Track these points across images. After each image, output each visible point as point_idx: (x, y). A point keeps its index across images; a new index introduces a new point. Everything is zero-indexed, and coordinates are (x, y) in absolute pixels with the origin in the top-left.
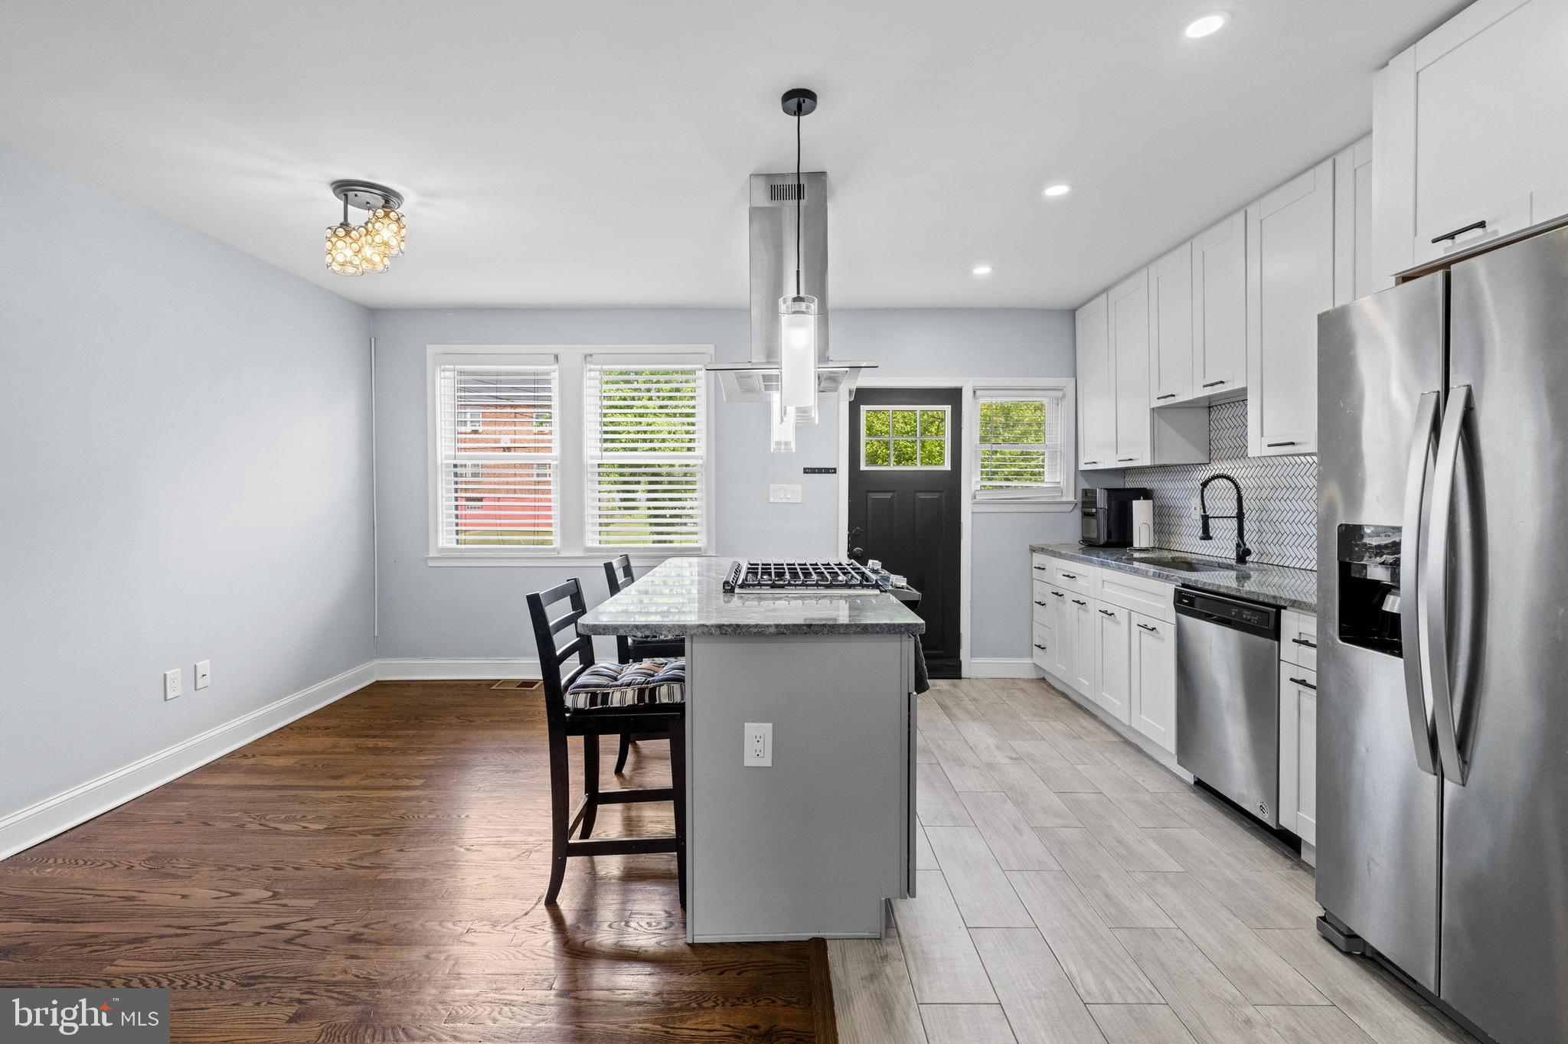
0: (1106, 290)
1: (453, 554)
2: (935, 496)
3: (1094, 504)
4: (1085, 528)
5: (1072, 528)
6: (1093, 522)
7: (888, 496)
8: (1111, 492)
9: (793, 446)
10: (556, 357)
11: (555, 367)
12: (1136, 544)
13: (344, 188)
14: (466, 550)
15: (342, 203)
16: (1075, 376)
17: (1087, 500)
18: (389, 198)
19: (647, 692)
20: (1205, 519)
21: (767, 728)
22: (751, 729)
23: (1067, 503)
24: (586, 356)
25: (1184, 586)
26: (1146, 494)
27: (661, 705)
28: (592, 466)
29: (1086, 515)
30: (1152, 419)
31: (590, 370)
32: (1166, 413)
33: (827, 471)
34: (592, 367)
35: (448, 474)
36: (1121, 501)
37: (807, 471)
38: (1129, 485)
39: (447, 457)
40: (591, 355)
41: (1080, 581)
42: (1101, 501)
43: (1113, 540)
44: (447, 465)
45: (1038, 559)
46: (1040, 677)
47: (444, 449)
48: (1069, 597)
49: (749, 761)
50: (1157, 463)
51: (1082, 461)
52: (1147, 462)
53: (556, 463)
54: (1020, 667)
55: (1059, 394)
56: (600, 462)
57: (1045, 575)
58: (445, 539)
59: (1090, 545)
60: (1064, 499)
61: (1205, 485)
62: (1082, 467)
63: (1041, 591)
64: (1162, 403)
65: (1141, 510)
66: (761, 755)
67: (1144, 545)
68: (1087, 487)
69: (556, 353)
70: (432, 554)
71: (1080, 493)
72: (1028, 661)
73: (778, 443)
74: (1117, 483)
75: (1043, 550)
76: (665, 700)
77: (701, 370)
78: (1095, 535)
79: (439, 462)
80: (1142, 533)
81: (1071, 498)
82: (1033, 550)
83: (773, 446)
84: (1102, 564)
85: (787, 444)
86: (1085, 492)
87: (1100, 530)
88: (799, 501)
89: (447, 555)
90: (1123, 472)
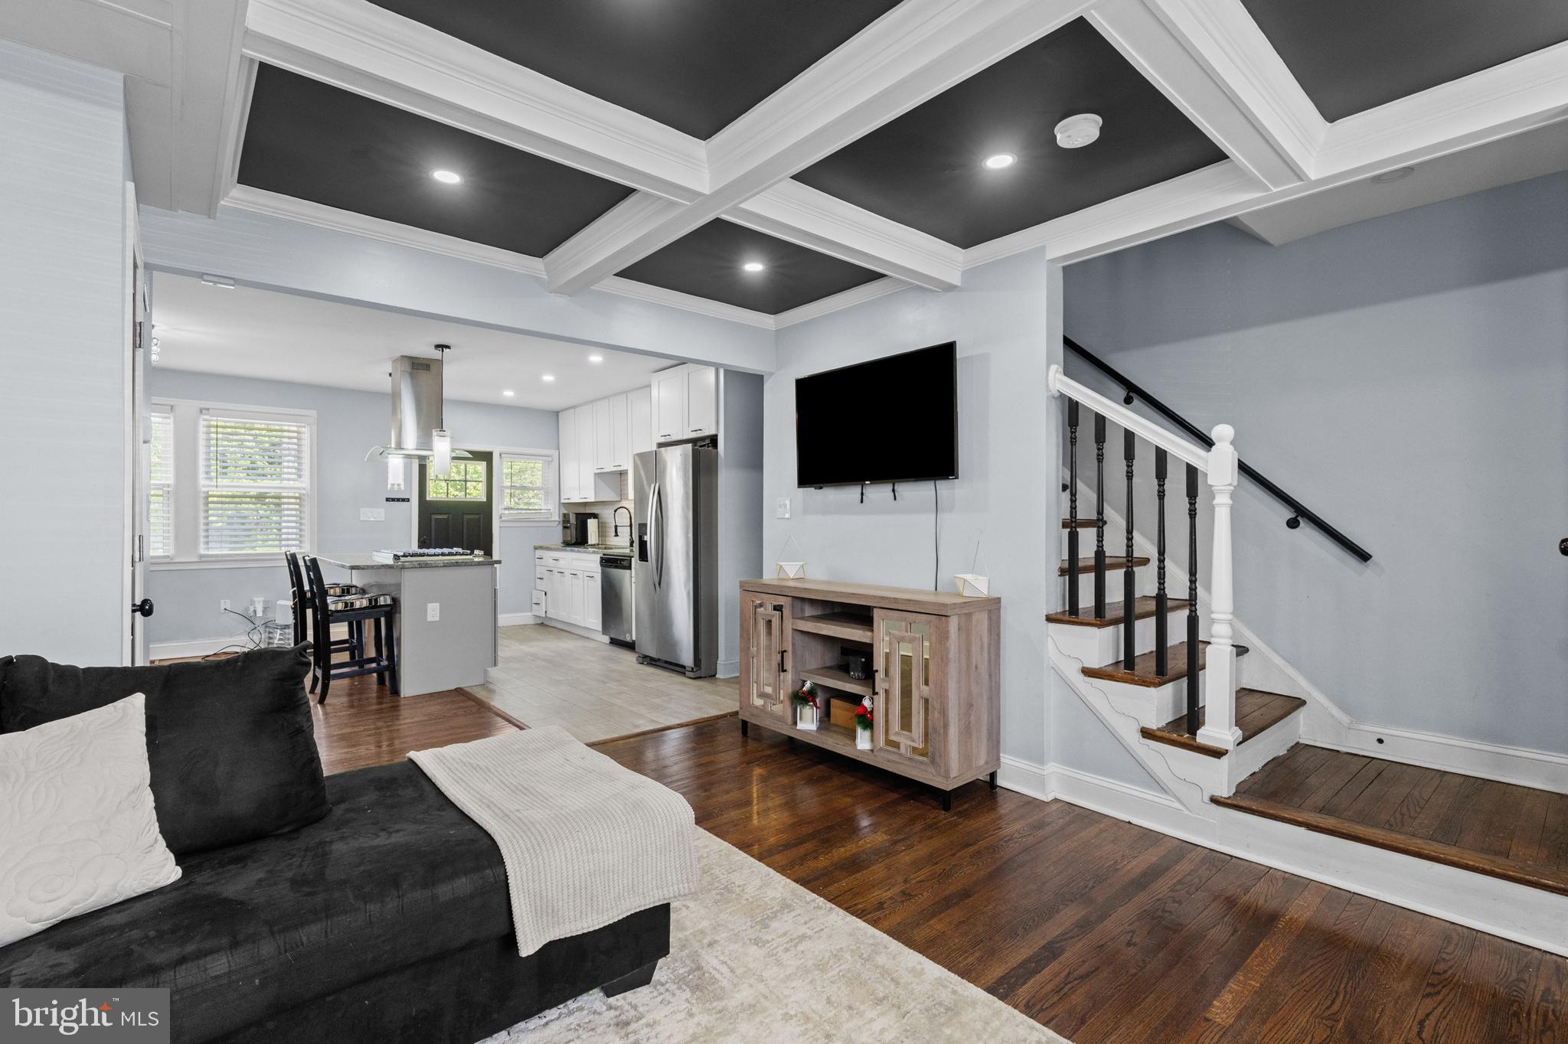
0: (574, 407)
2: (477, 517)
3: (568, 522)
4: (564, 535)
5: (557, 535)
6: (568, 531)
7: (445, 517)
8: (577, 515)
9: (402, 487)
10: (172, 408)
11: (170, 415)
12: (589, 543)
16: (559, 449)
17: (566, 519)
20: (616, 527)
21: (437, 605)
22: (431, 606)
23: (554, 521)
24: (202, 409)
25: (604, 555)
26: (595, 516)
27: (380, 605)
29: (565, 527)
30: (595, 477)
31: (204, 420)
32: (601, 476)
33: (403, 500)
34: (207, 417)
36: (582, 519)
37: (388, 500)
38: (587, 512)
40: (208, 409)
41: (561, 562)
42: (573, 520)
43: (579, 541)
45: (539, 553)
46: (540, 622)
48: (555, 571)
49: (430, 619)
50: (598, 500)
51: (562, 497)
52: (593, 500)
53: (170, 489)
54: (526, 618)
55: (550, 459)
57: (543, 562)
59: (567, 544)
60: (553, 519)
61: (615, 511)
62: (563, 501)
63: (541, 571)
64: (599, 471)
65: (592, 524)
66: (435, 616)
67: (593, 543)
68: (566, 512)
69: (172, 405)
71: (561, 515)
72: (530, 614)
73: (393, 485)
74: (582, 510)
75: (541, 548)
76: (382, 604)
77: (304, 427)
78: (569, 539)
80: (593, 537)
81: (557, 519)
82: (536, 548)
83: (389, 486)
84: (572, 551)
85: (399, 485)
86: (565, 515)
87: (572, 534)
88: (383, 520)
90: (585, 504)
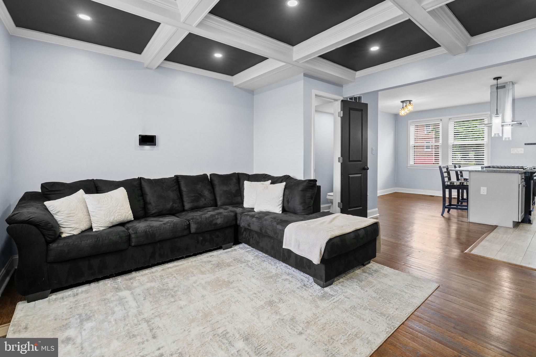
1: (413, 166)
10: (441, 120)
11: (441, 122)
13: (403, 102)
14: (417, 165)
15: (402, 104)
18: (410, 101)
19: (462, 183)
21: (486, 188)
22: (482, 189)
24: (449, 119)
28: (451, 145)
31: (451, 122)
33: (534, 144)
34: (451, 121)
35: (412, 148)
37: (526, 144)
39: (412, 145)
40: (451, 118)
44: (412, 146)
47: (412, 142)
49: (482, 193)
53: (441, 145)
56: (453, 144)
58: (412, 162)
66: (484, 192)
69: (441, 119)
70: (409, 166)
73: (506, 138)
76: (465, 184)
77: (486, 118)
79: (411, 146)
83: (504, 139)
85: (509, 138)
88: (523, 153)
89: (412, 166)
